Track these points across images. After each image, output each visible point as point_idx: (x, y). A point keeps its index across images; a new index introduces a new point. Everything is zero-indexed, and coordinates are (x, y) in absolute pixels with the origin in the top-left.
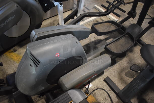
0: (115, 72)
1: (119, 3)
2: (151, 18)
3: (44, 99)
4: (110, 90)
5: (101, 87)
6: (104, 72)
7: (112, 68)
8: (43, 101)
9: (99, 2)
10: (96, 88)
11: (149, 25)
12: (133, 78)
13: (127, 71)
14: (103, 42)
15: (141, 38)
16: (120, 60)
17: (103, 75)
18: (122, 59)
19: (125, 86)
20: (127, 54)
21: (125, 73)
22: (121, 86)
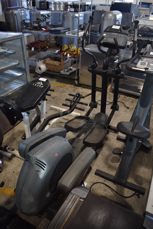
0: (102, 163)
1: (79, 98)
2: (110, 103)
3: (45, 218)
4: (105, 181)
5: (95, 181)
6: (92, 167)
7: (97, 160)
8: (45, 220)
9: (53, 102)
10: (92, 184)
11: (112, 110)
12: (120, 162)
13: (111, 158)
14: (76, 140)
15: (110, 125)
16: (101, 150)
17: (92, 170)
18: (102, 149)
19: (116, 171)
20: (104, 143)
21: (110, 161)
22: (113, 172)
